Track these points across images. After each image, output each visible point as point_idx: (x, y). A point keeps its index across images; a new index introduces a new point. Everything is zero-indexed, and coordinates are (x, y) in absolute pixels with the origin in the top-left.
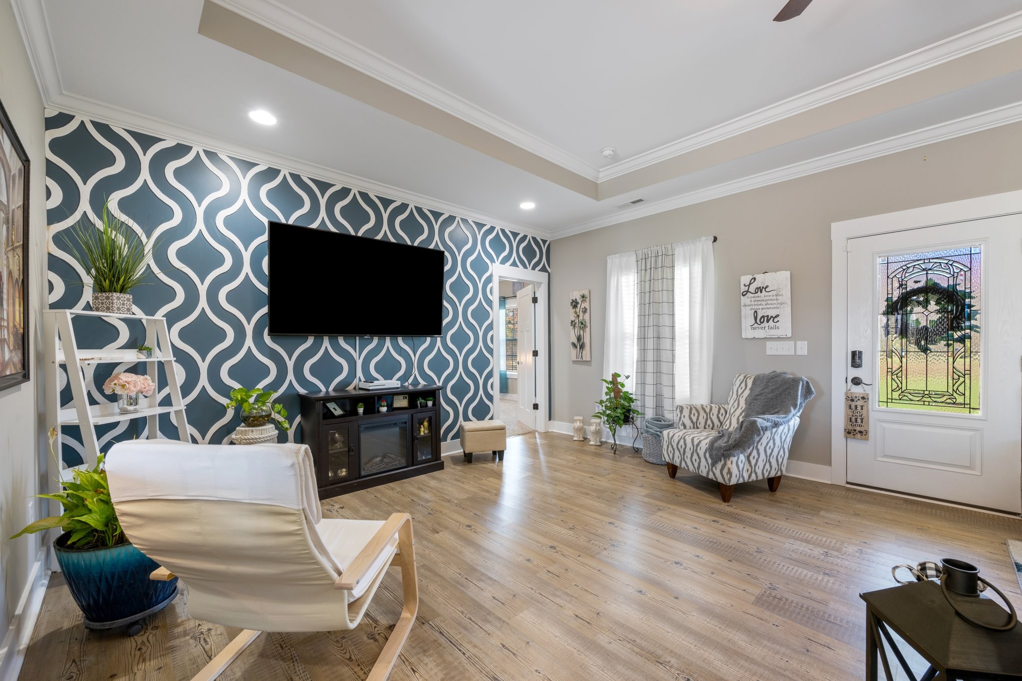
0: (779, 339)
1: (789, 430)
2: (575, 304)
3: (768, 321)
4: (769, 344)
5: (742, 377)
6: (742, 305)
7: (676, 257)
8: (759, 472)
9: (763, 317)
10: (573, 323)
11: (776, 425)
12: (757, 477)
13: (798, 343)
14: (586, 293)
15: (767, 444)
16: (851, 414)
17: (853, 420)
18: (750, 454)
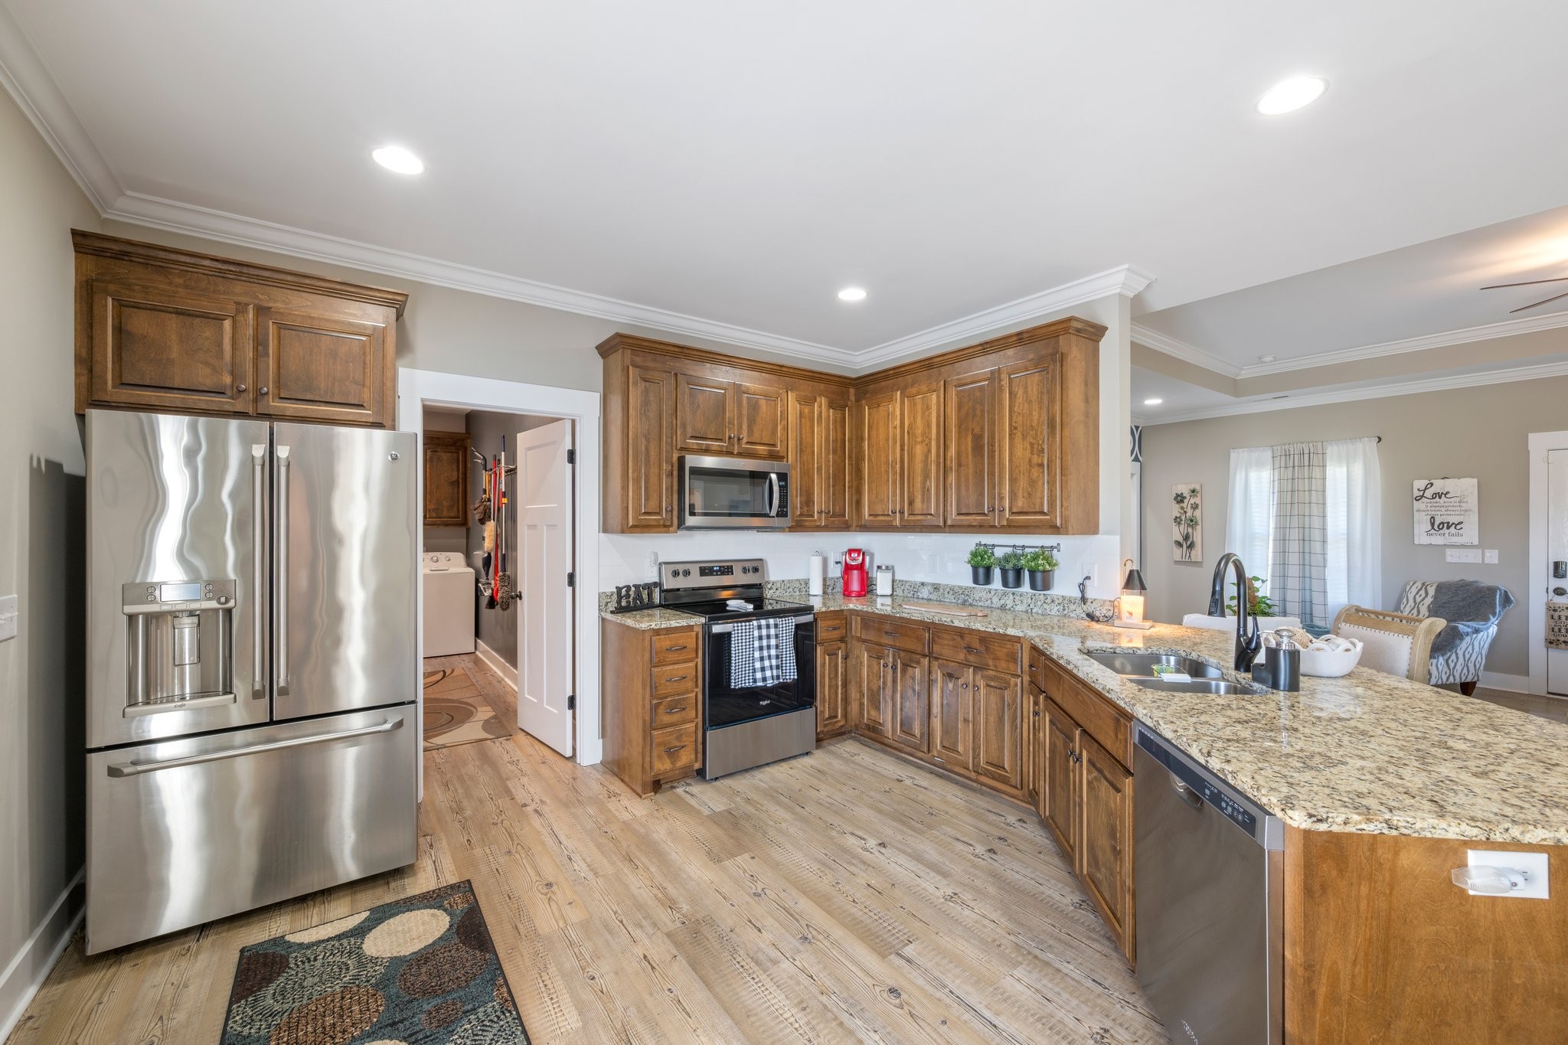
0: (1463, 546)
1: (1488, 637)
2: (1180, 499)
3: (1448, 528)
4: (1449, 552)
5: (1419, 584)
6: (1415, 510)
7: (1328, 456)
8: (1457, 675)
9: (1443, 523)
10: (1179, 520)
11: (1477, 631)
12: (1455, 680)
13: (1486, 551)
14: (1198, 487)
15: (1466, 649)
16: (1553, 624)
17: (1556, 629)
18: (1449, 658)
